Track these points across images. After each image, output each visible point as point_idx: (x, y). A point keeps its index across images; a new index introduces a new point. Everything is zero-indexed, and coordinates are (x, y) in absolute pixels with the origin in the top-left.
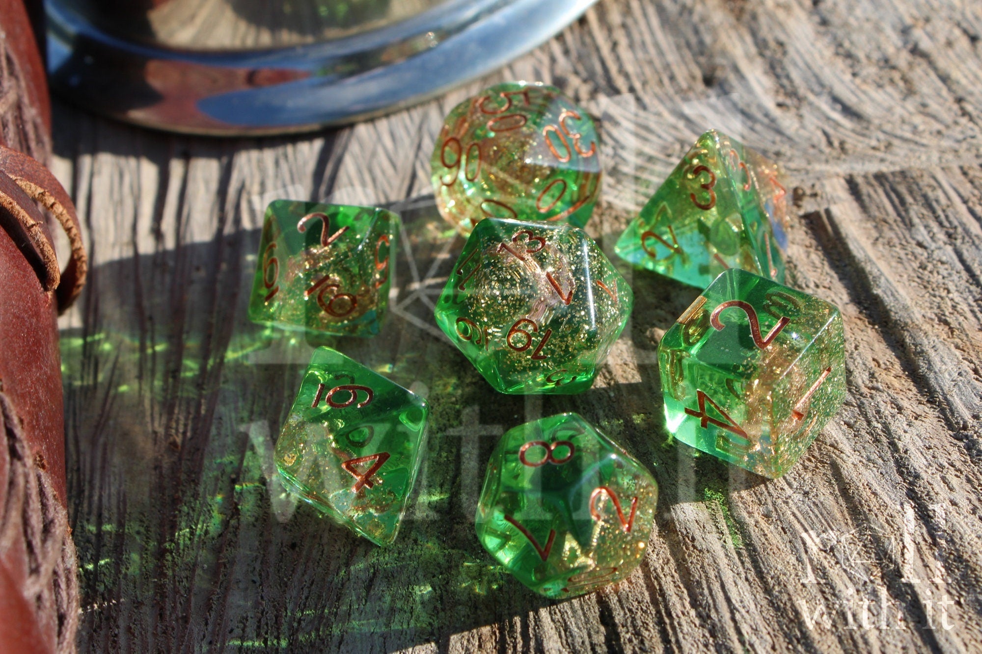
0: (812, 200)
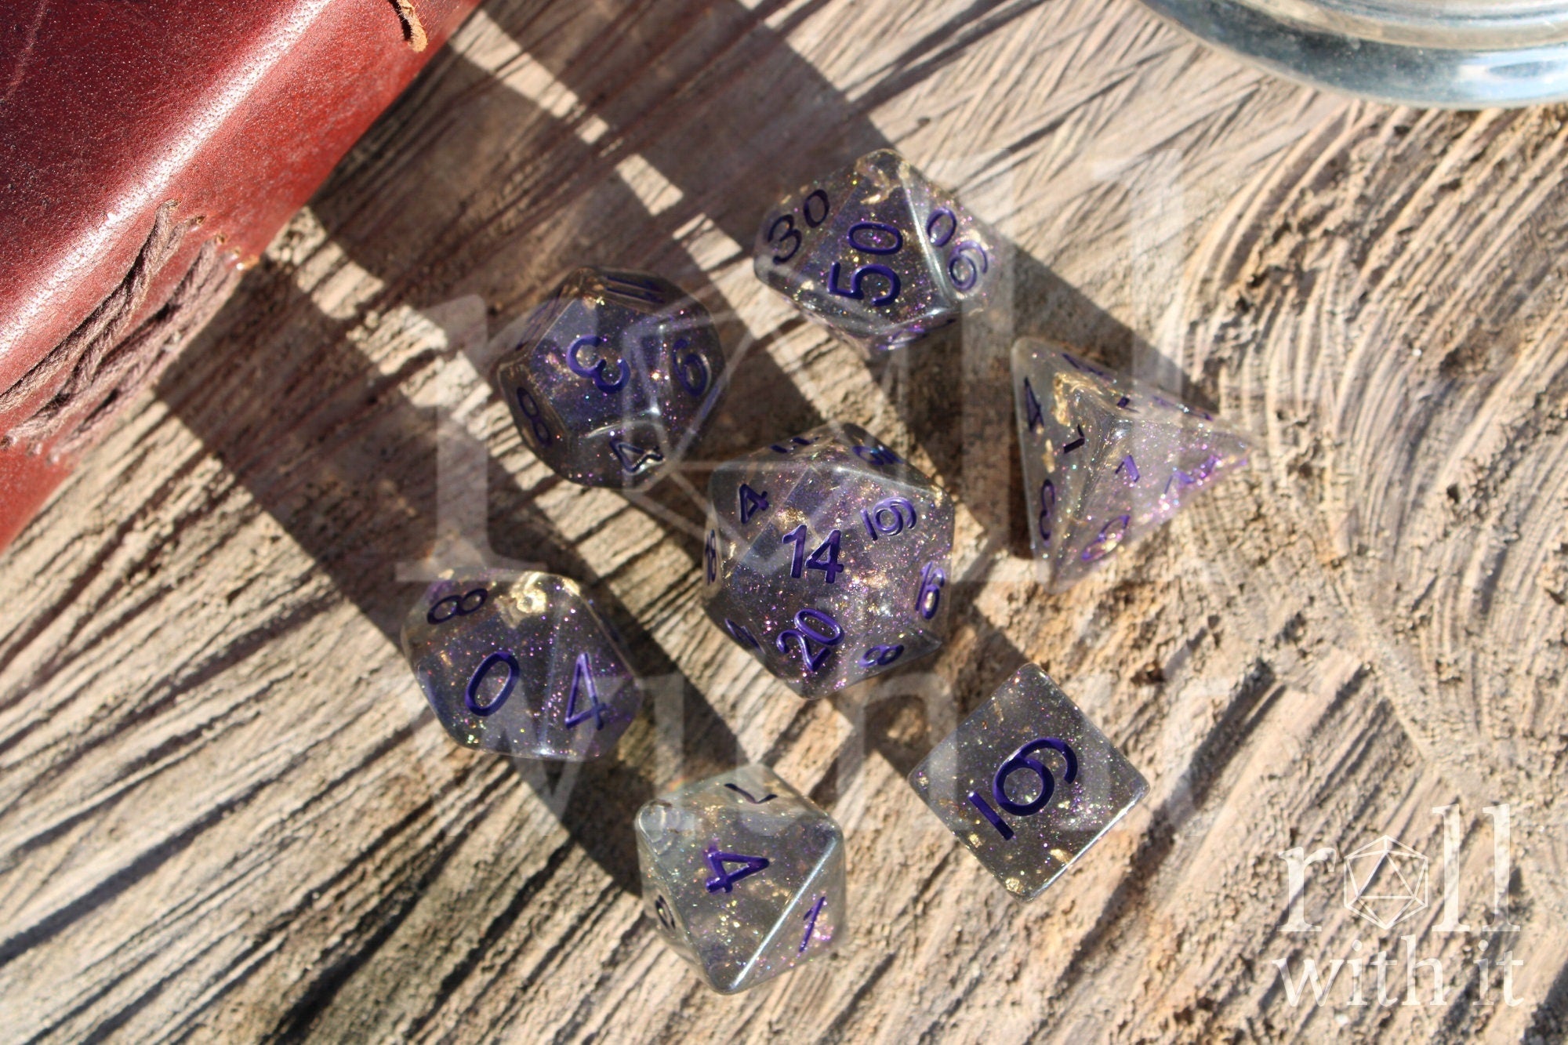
0: (1295, 656)
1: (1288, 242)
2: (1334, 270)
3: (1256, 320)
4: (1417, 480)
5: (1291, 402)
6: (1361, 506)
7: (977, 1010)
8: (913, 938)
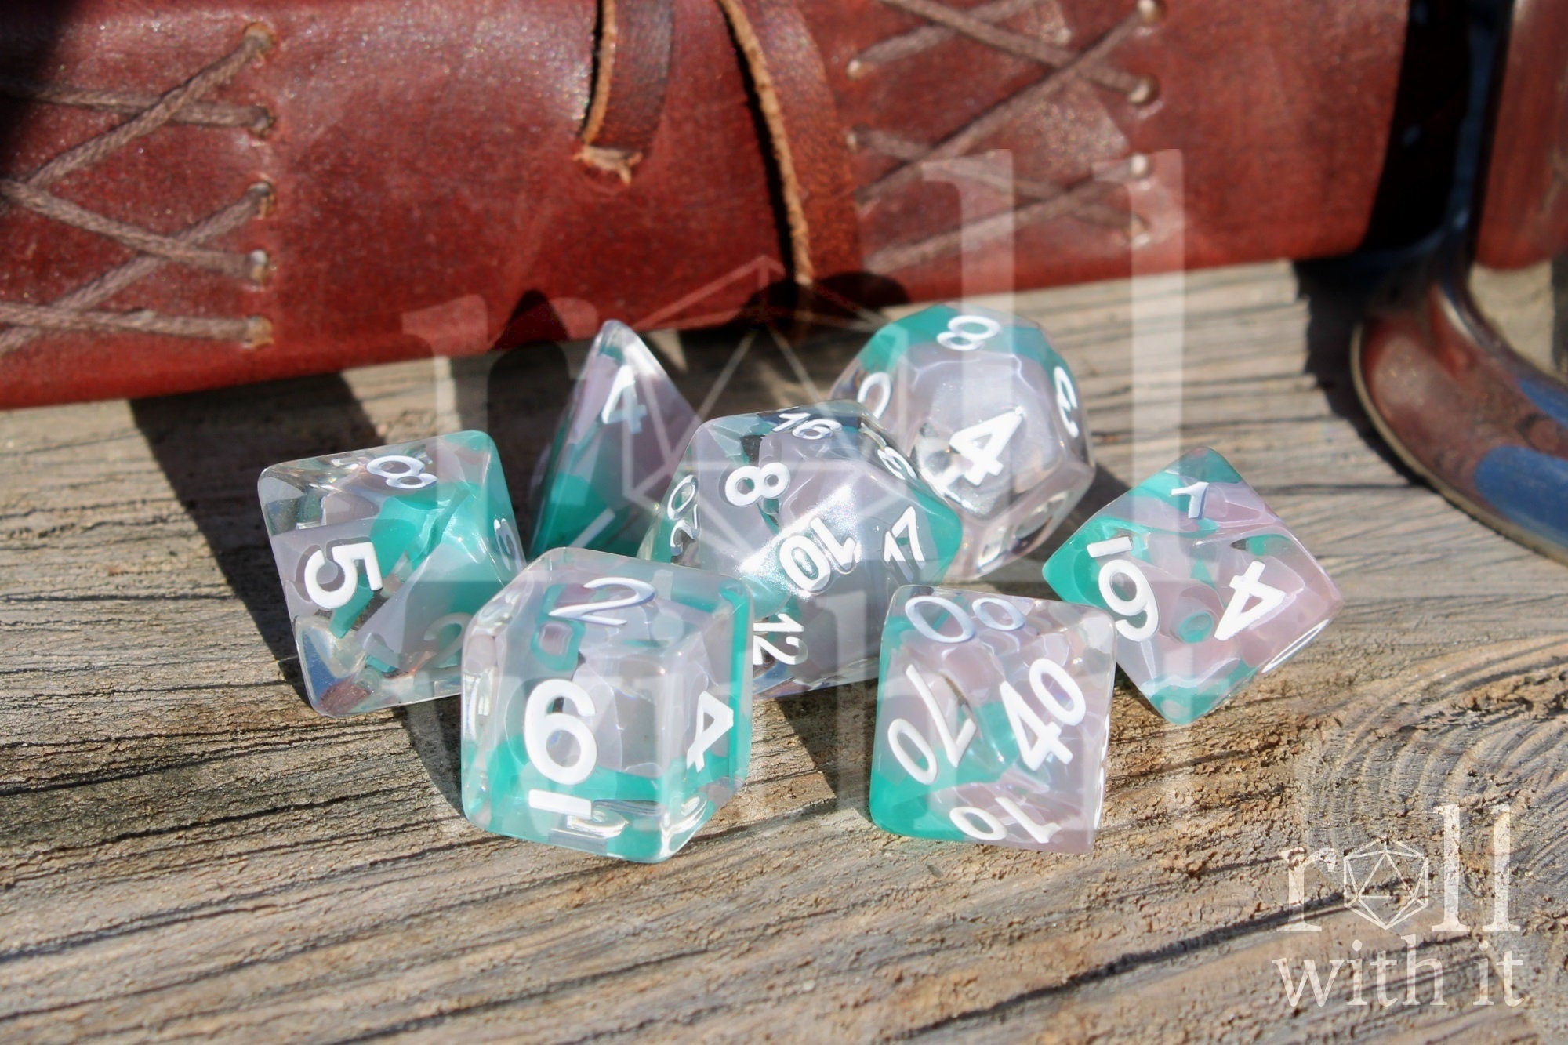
1: (1554, 688)
3: (1481, 716)
6: (1537, 848)
7: (788, 1011)
8: (746, 946)
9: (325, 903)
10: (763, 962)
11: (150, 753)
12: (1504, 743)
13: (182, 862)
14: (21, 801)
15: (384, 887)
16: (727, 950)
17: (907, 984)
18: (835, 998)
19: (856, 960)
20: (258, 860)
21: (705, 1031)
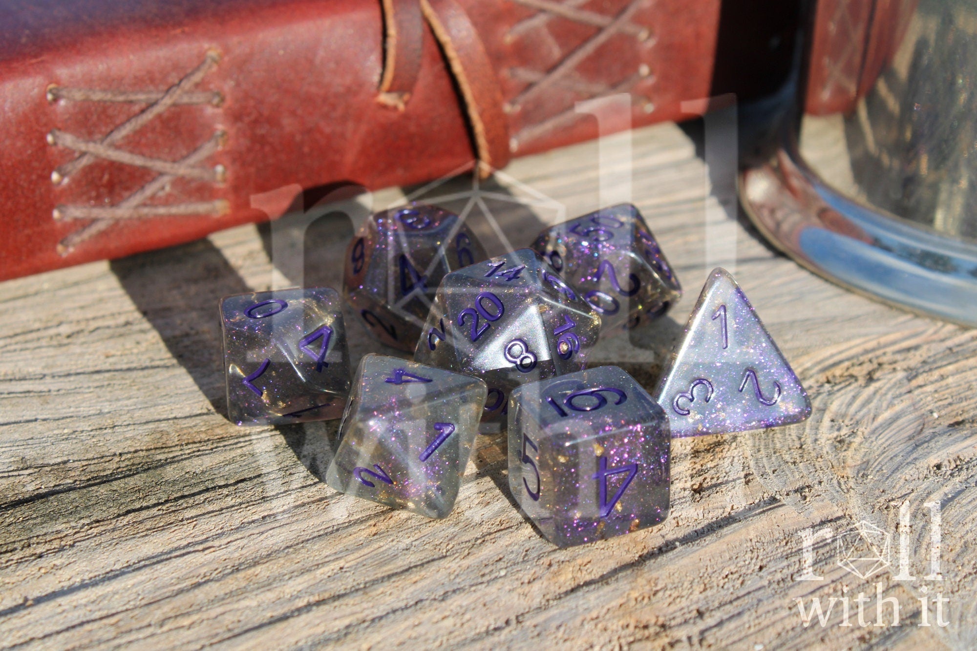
0: (799, 499)
1: (867, 367)
2: (894, 380)
3: (832, 387)
4: (915, 455)
5: (844, 416)
6: (872, 461)
7: (493, 589)
8: (466, 552)
9: (241, 543)
10: (477, 560)
11: (137, 461)
12: (847, 401)
13: (161, 524)
14: (73, 495)
15: (271, 532)
16: (456, 555)
17: (554, 568)
18: (517, 579)
19: (526, 555)
20: (202, 520)
21: (451, 604)
